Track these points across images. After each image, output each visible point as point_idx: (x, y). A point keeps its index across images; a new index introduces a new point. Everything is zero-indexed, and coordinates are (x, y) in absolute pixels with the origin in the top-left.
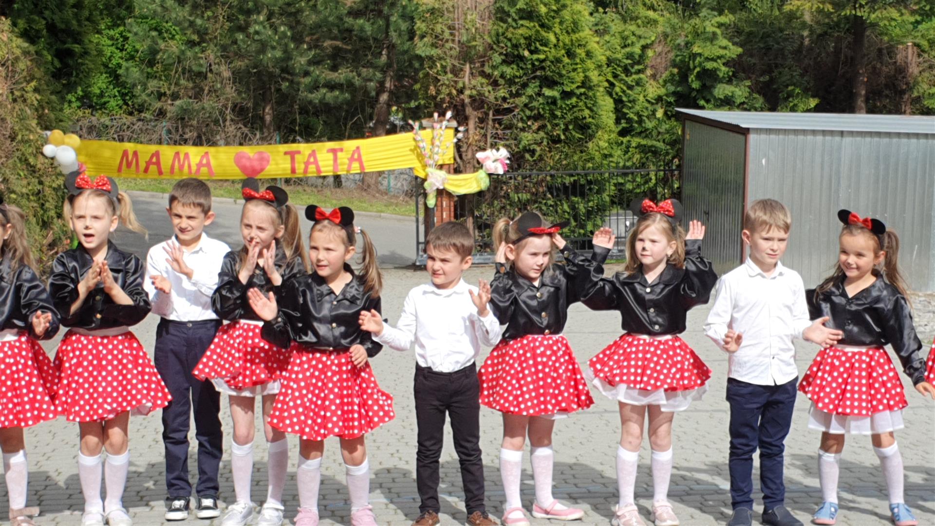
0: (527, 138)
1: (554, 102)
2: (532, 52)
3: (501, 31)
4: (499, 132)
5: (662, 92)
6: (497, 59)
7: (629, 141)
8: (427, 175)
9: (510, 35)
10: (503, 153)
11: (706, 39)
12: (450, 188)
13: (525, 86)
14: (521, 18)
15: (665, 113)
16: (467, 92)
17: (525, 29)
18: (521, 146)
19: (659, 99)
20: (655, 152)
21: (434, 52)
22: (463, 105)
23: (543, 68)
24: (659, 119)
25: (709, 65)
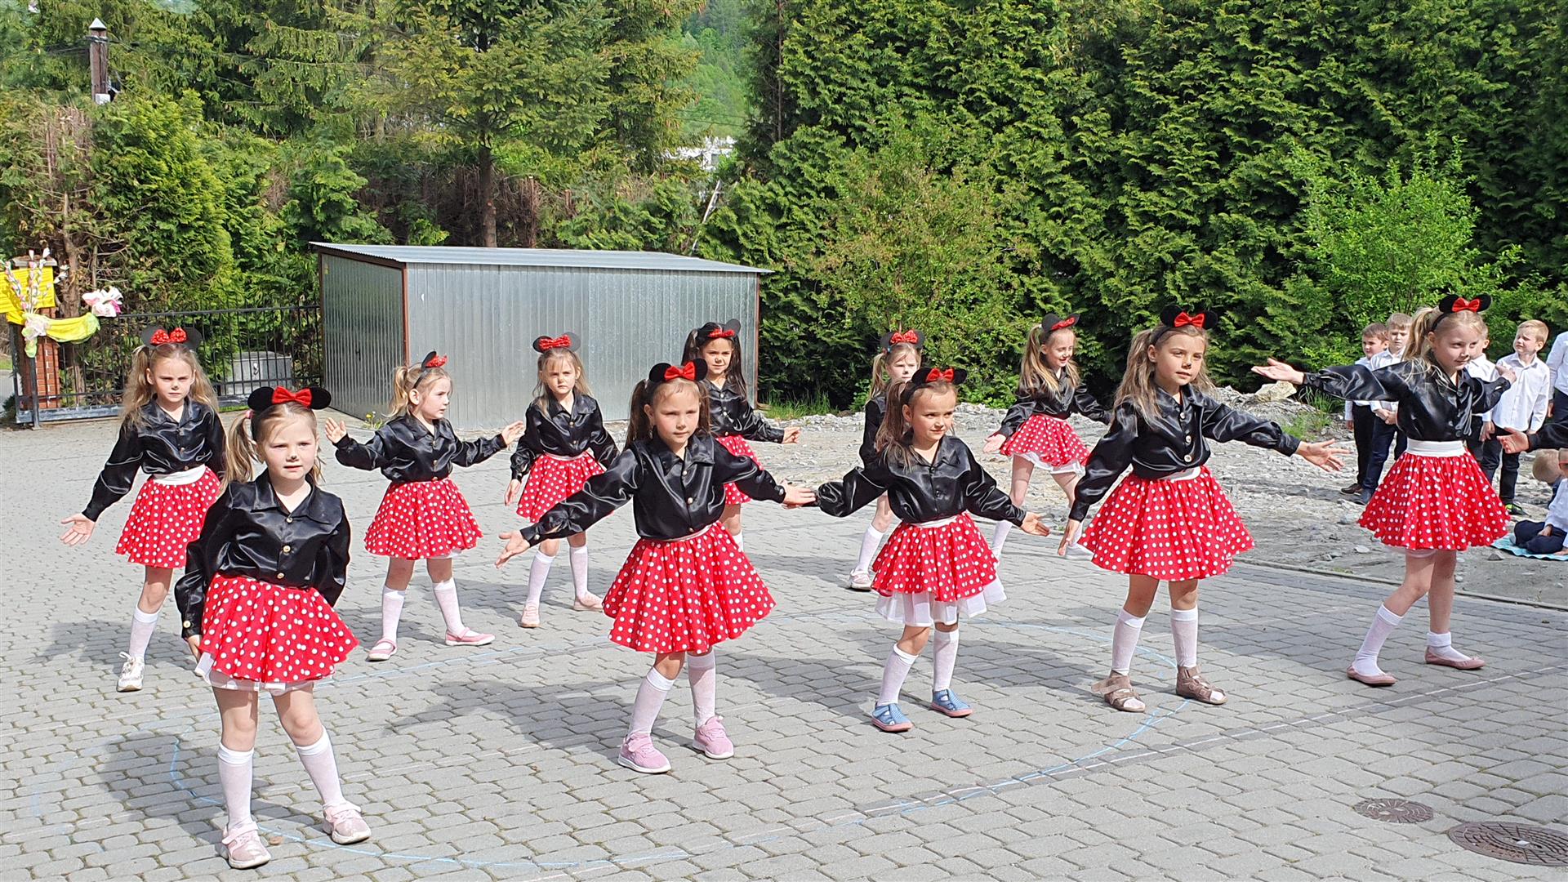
0: (141, 276)
1: (169, 236)
2: (141, 182)
3: (104, 158)
4: (108, 270)
5: (282, 223)
6: (102, 189)
7: (249, 277)
8: (25, 320)
9: (115, 163)
10: (115, 293)
11: (328, 169)
12: (53, 335)
13: (134, 218)
14: (127, 145)
15: (287, 246)
16: (67, 227)
17: (132, 157)
18: (134, 286)
19: (280, 231)
20: (280, 289)
21: (25, 182)
22: (62, 242)
23: (156, 200)
24: (280, 253)
25: (335, 197)
